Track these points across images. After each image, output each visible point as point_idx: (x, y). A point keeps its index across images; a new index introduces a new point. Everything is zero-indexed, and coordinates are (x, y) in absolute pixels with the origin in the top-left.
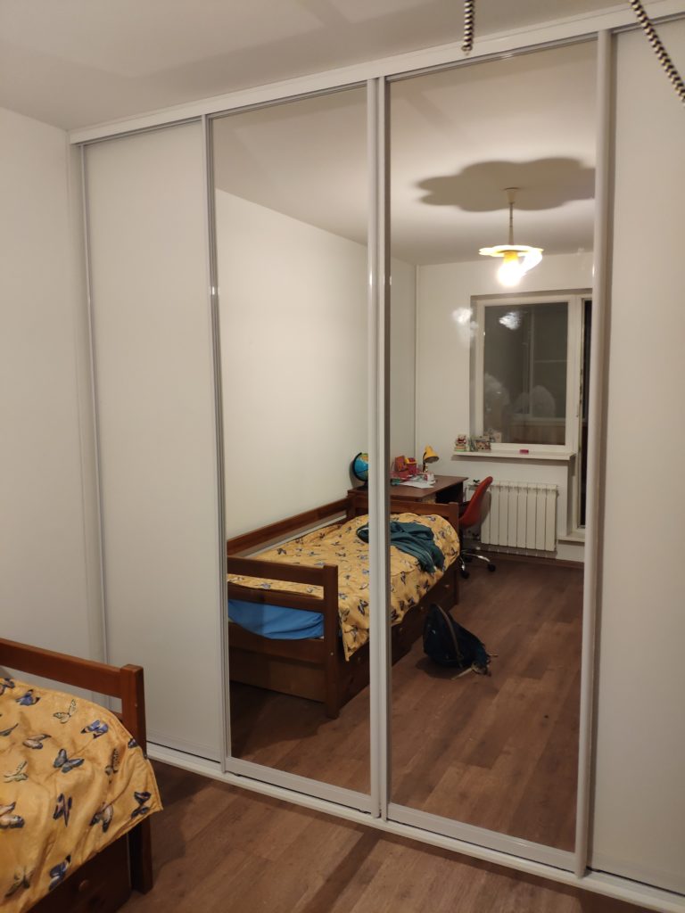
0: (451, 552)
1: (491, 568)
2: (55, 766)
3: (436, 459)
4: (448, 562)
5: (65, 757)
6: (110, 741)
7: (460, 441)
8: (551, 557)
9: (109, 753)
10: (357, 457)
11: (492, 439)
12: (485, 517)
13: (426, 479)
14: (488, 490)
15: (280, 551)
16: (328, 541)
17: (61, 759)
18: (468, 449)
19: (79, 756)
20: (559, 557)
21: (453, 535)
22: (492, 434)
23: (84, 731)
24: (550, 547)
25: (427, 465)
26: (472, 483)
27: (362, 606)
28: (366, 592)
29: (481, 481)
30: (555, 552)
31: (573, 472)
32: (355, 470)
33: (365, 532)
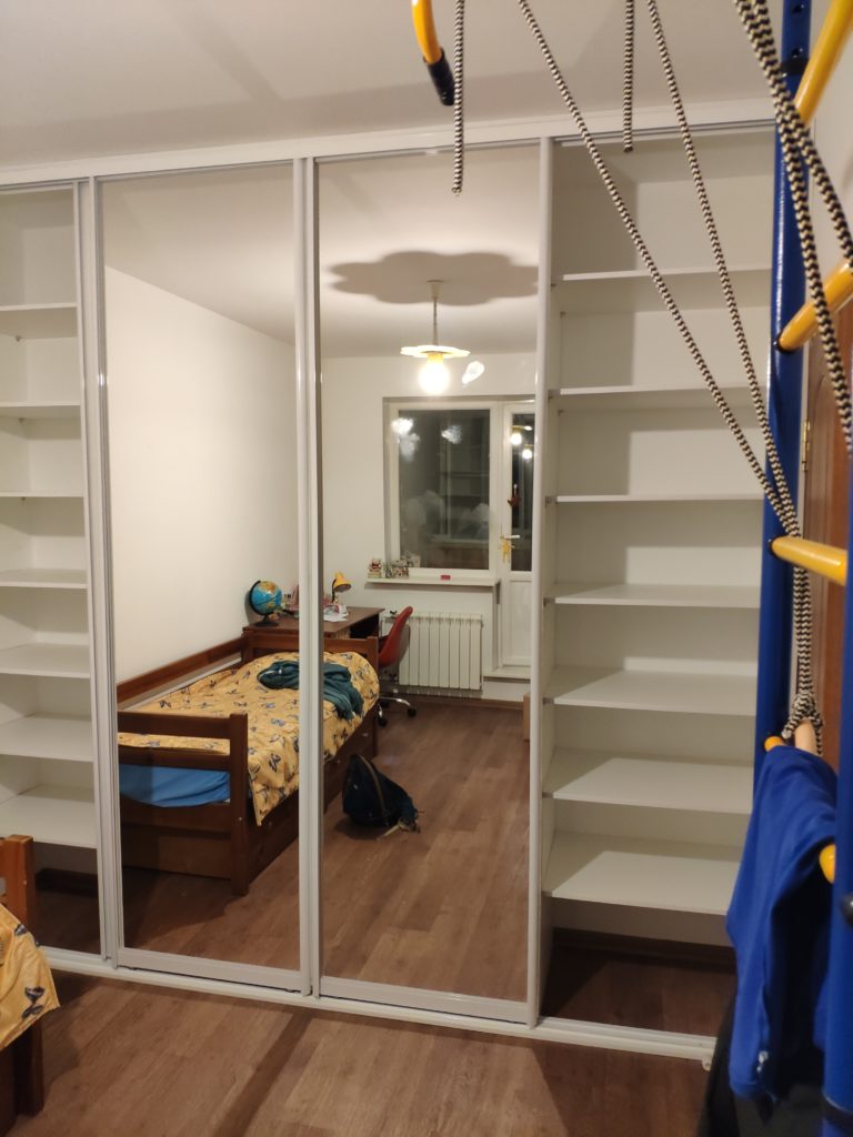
0: (370, 695)
1: (411, 713)
3: (347, 587)
4: (366, 707)
7: (375, 566)
8: (476, 696)
10: (255, 586)
11: (410, 564)
12: (404, 653)
13: (337, 611)
14: (407, 622)
15: (163, 703)
16: (223, 689)
18: (384, 575)
20: (485, 696)
21: (372, 674)
22: (409, 557)
24: (475, 686)
25: (337, 594)
26: (389, 615)
27: (274, 762)
28: (278, 745)
29: (399, 612)
30: (480, 691)
31: (498, 600)
32: (251, 602)
33: (269, 676)
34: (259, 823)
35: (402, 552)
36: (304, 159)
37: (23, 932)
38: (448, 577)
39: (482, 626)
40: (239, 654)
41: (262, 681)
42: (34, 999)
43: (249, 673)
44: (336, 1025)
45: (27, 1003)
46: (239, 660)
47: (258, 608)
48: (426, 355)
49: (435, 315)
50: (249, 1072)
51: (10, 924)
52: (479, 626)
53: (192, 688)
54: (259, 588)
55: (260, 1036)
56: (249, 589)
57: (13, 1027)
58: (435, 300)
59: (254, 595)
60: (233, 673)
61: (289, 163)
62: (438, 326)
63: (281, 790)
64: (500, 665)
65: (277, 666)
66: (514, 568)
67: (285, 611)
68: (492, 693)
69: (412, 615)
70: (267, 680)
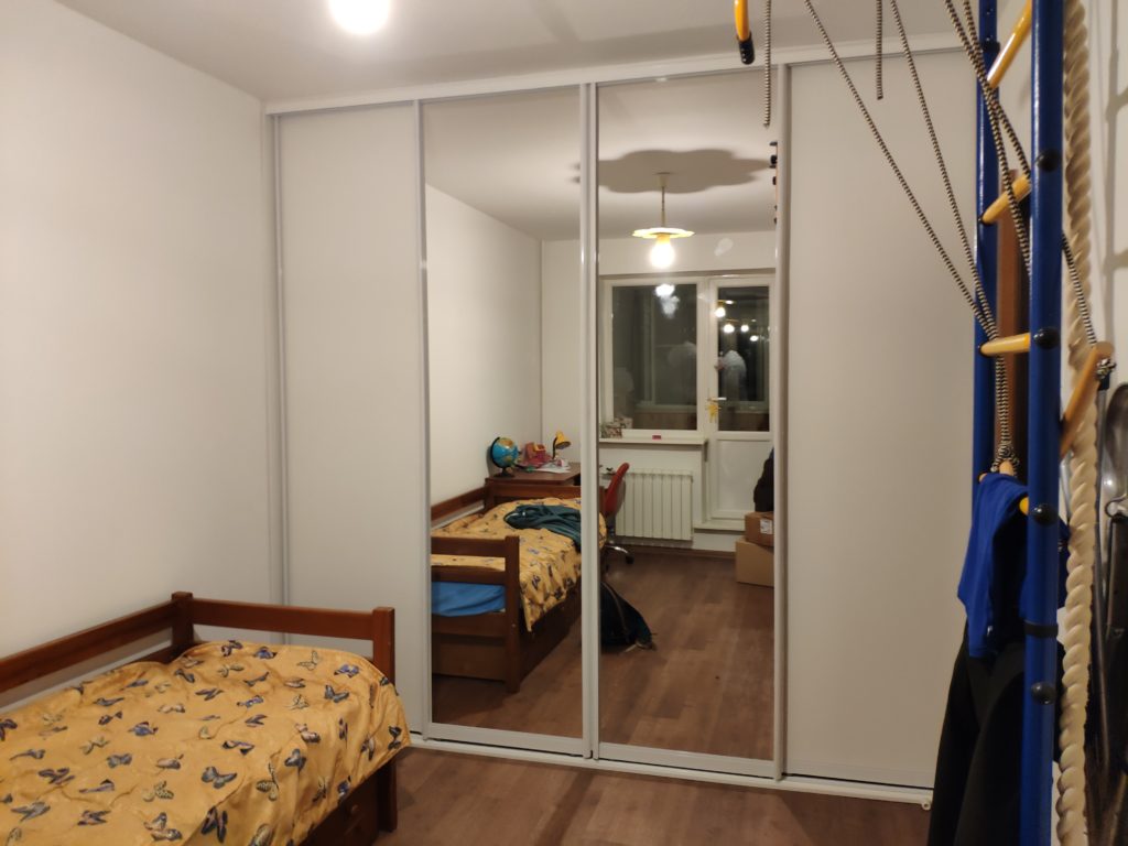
1: (629, 560)
2: (327, 698)
3: (567, 444)
5: (332, 690)
6: (365, 679)
8: (688, 547)
9: (368, 689)
10: (496, 441)
11: (623, 425)
12: (620, 506)
13: (560, 465)
14: (623, 479)
17: (330, 693)
19: (343, 691)
20: (695, 547)
22: (621, 419)
23: (336, 674)
24: (686, 537)
25: (557, 451)
26: (606, 472)
27: (536, 581)
28: (537, 569)
29: (616, 469)
30: (691, 542)
31: (705, 458)
32: (492, 456)
33: (514, 518)
34: (530, 629)
35: (615, 416)
36: (588, 85)
37: (386, 683)
38: (658, 437)
39: (692, 481)
40: (481, 502)
41: (508, 522)
42: (395, 736)
43: (496, 516)
44: (614, 780)
45: (390, 739)
46: (482, 507)
47: (498, 461)
48: (655, 236)
49: (663, 202)
50: (552, 809)
51: (376, 677)
52: (689, 481)
53: (451, 527)
54: (499, 444)
55: (555, 787)
56: (490, 444)
57: (383, 754)
58: (664, 190)
59: (495, 449)
60: (480, 517)
61: (576, 88)
62: (666, 211)
63: (541, 606)
64: (709, 517)
65: (520, 509)
66: (721, 428)
67: (517, 466)
68: (703, 544)
69: (628, 471)
70: (513, 521)
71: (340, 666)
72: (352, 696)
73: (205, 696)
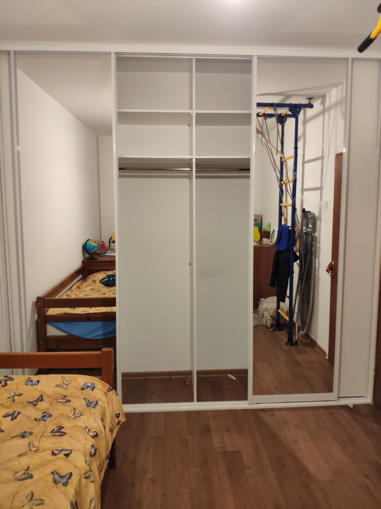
2: (88, 406)
5: (88, 401)
6: (100, 390)
9: (104, 396)
17: (88, 403)
23: (82, 389)
32: (85, 248)
33: (106, 281)
37: (111, 390)
40: (81, 274)
41: (103, 283)
42: (118, 418)
43: (94, 281)
46: (82, 277)
47: (88, 251)
51: (105, 387)
54: (89, 242)
56: (84, 243)
57: (116, 429)
59: (87, 246)
60: (84, 282)
65: (108, 277)
70: (106, 283)
71: (82, 384)
72: (99, 402)
73: (10, 417)
